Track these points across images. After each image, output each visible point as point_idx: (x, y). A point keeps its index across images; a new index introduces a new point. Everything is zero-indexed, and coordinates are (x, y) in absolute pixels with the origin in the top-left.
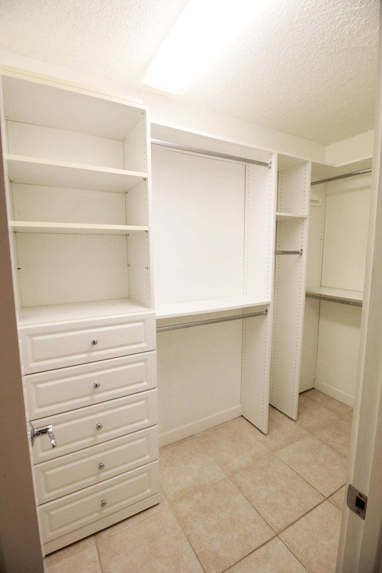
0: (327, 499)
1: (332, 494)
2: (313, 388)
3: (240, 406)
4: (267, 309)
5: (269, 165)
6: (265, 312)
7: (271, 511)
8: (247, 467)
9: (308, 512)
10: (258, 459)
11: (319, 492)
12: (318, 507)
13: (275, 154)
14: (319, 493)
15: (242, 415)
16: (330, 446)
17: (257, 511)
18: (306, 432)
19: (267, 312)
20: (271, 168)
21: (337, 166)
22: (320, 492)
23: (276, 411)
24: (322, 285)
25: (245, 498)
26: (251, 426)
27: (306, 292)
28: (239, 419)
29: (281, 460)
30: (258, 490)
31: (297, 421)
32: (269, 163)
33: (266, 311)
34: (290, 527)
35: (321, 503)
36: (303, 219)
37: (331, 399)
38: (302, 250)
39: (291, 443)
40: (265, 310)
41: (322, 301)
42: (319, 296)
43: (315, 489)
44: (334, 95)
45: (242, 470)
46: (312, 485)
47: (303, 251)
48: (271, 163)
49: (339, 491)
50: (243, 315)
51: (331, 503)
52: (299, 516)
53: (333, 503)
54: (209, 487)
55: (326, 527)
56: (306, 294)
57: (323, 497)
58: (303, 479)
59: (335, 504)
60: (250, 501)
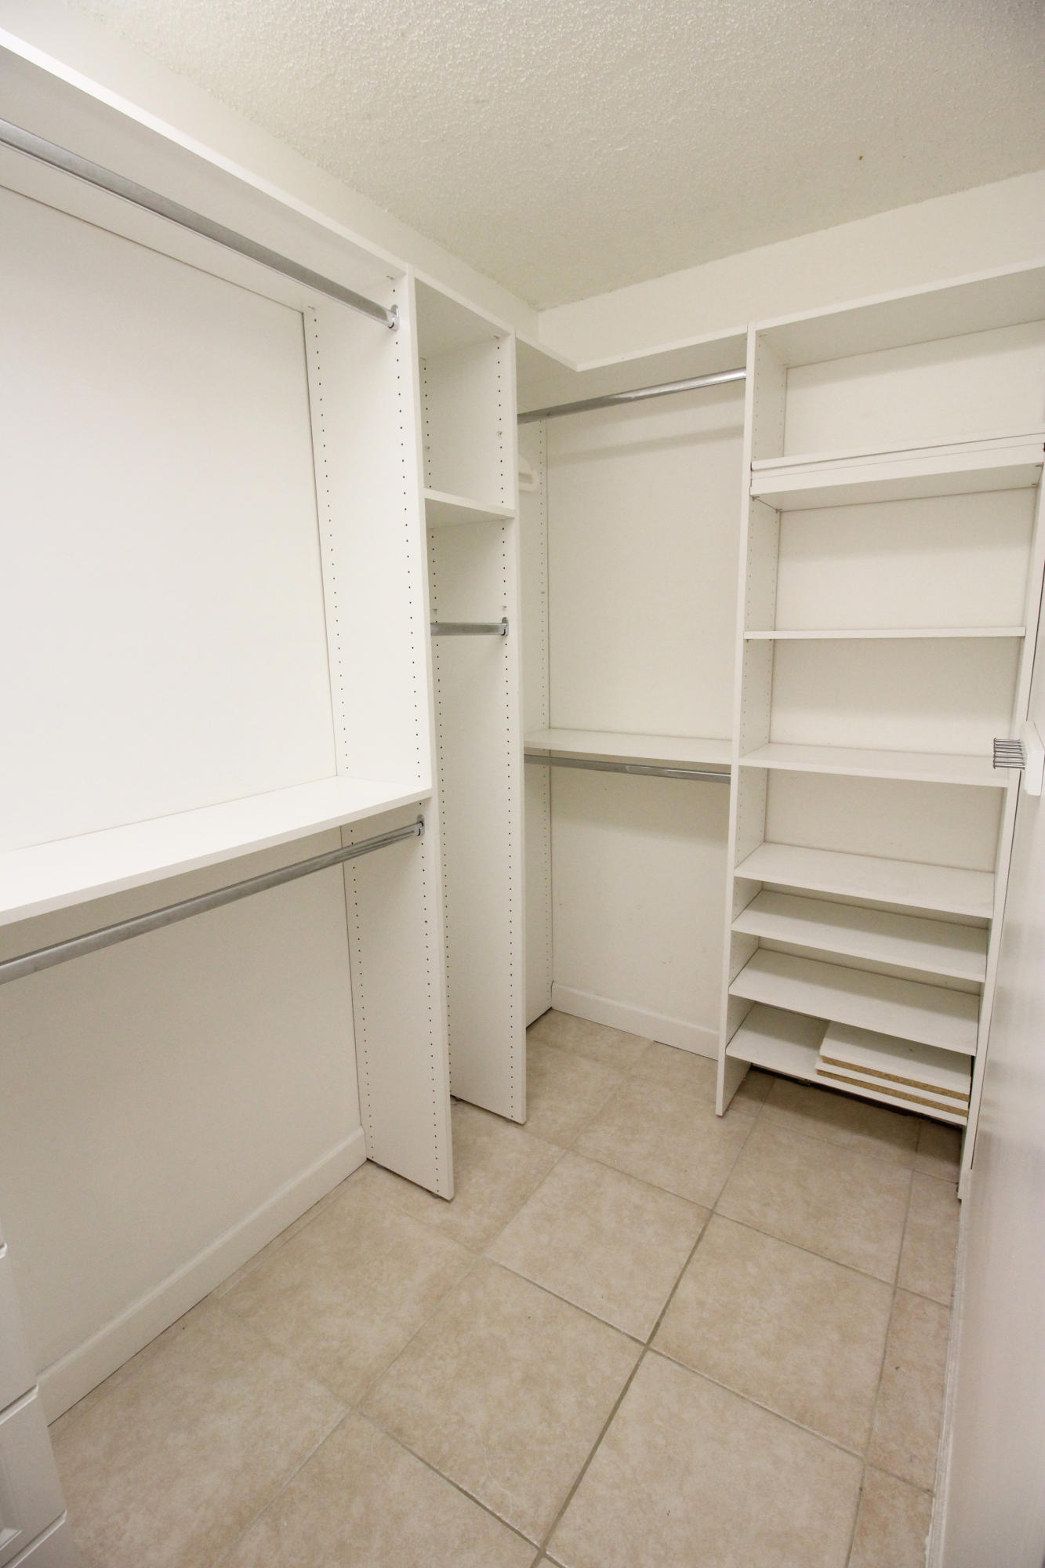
0: (647, 1347)
1: (658, 1325)
2: (551, 1008)
3: (360, 1131)
4: (420, 816)
5: (392, 319)
6: (416, 828)
7: (508, 1474)
8: (409, 1343)
9: (610, 1419)
10: (439, 1297)
11: (624, 1333)
12: (633, 1384)
13: (407, 277)
14: (625, 1338)
15: (368, 1159)
16: (622, 1173)
17: (466, 1494)
18: (555, 1148)
19: (423, 825)
20: (395, 331)
21: (581, 367)
22: (626, 1332)
23: (467, 1109)
24: (552, 725)
25: (421, 1465)
26: (400, 1184)
27: (526, 749)
28: (361, 1173)
29: (506, 1268)
30: (457, 1414)
31: (529, 1124)
32: (390, 308)
33: (417, 823)
34: (572, 1501)
35: (637, 1366)
36: (502, 522)
37: (595, 1028)
38: (505, 620)
39: (524, 1198)
40: (415, 821)
41: (557, 770)
42: (548, 755)
43: (612, 1327)
44: (577, 113)
45: (396, 1359)
46: (603, 1319)
47: (510, 623)
48: (394, 309)
49: (671, 1306)
50: (342, 848)
51: (661, 1354)
52: (589, 1447)
53: (664, 1353)
54: (292, 1484)
55: (666, 1446)
56: (525, 755)
57: (637, 1345)
58: (577, 1308)
59: (669, 1355)
60: (437, 1467)
